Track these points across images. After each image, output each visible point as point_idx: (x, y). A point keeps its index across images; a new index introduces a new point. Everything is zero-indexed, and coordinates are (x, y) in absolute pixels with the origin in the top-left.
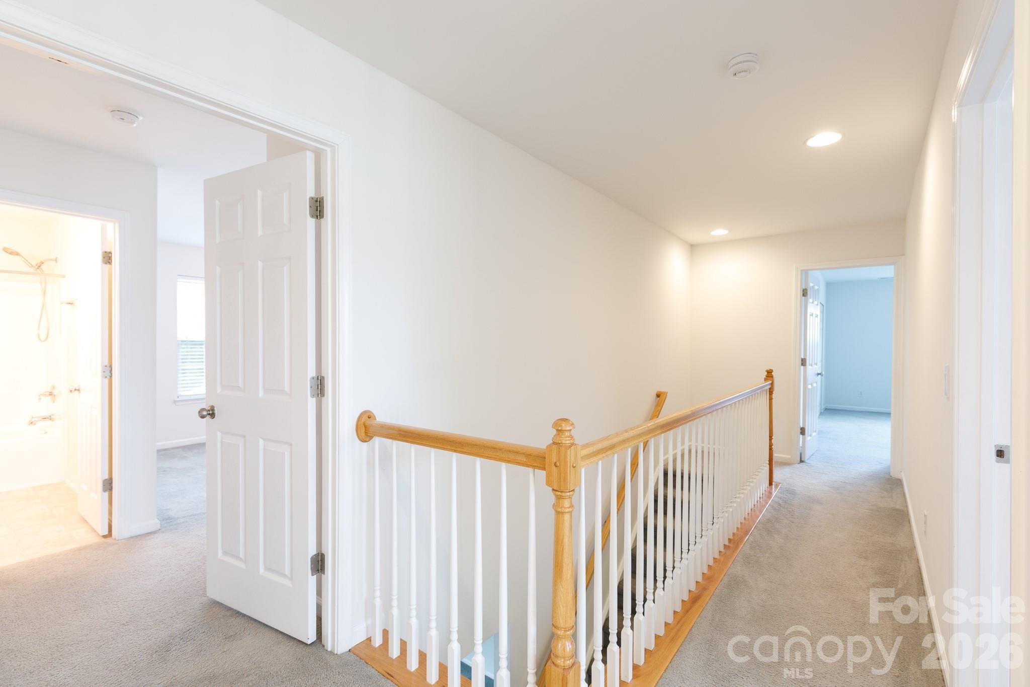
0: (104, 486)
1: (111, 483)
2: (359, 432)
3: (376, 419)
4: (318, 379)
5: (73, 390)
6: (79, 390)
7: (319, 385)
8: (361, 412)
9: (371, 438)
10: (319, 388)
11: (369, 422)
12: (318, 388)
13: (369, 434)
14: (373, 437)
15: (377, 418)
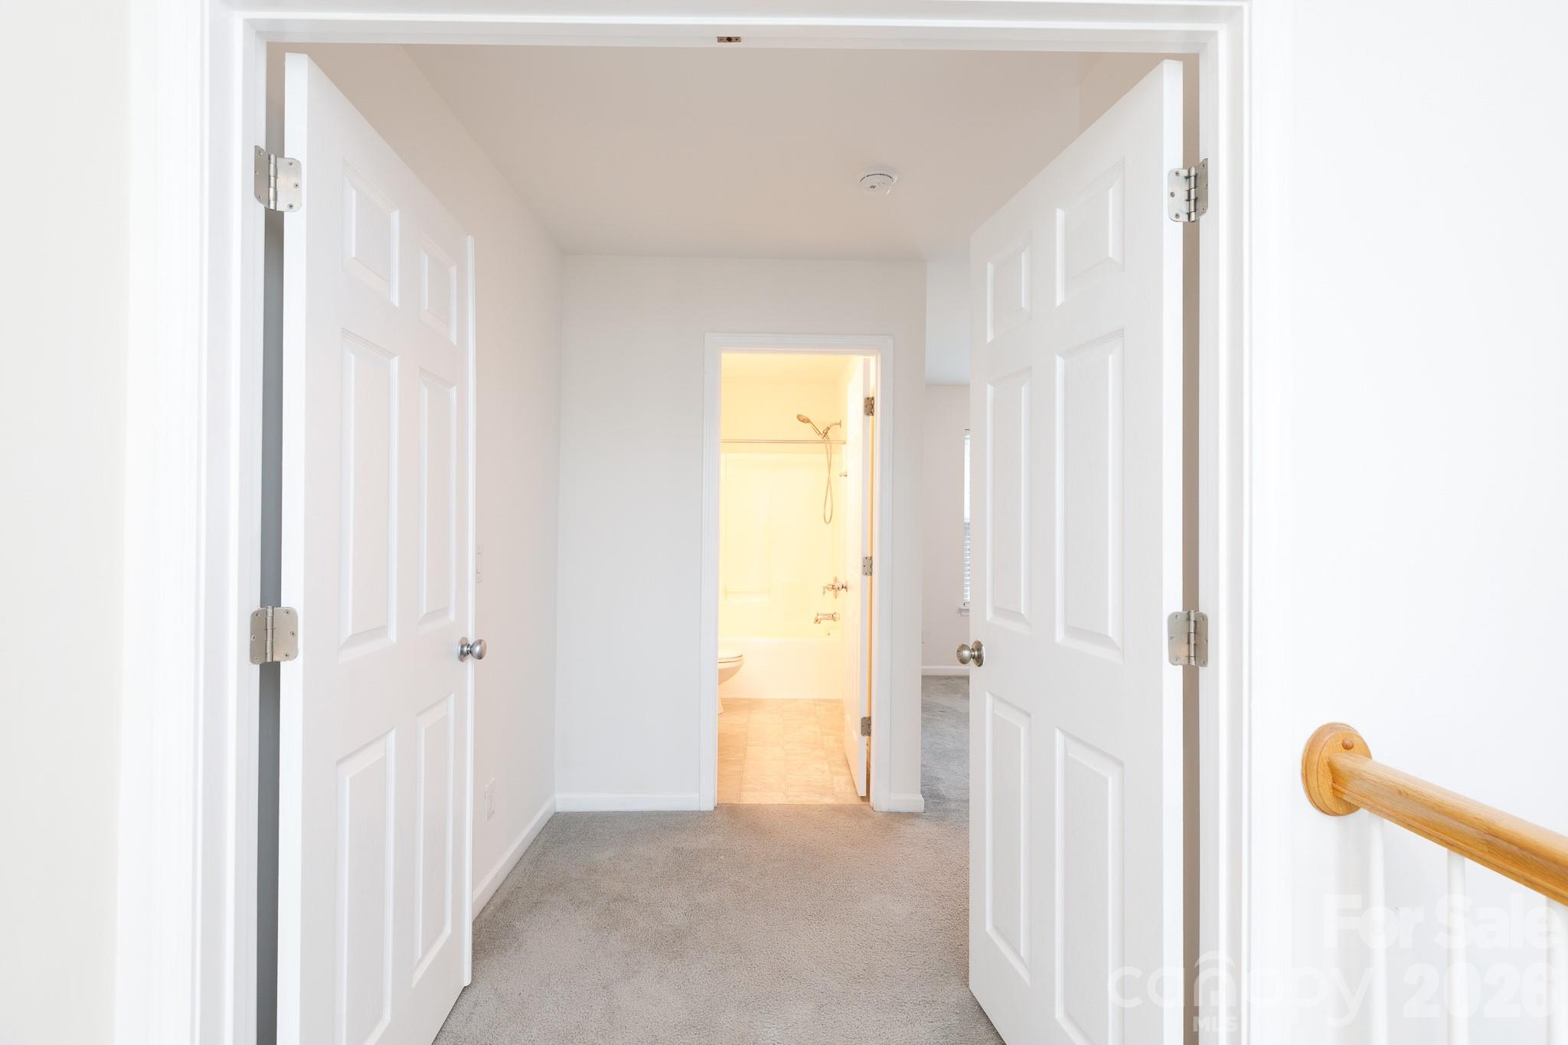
0: (862, 726)
1: (870, 725)
2: (1313, 783)
3: (1368, 755)
4: (1189, 619)
5: (841, 588)
6: (846, 588)
7: (1192, 636)
8: (1321, 725)
9: (1351, 808)
10: (1192, 642)
11: (1344, 761)
12: (1189, 643)
13: (1345, 798)
14: (1358, 808)
15: (1373, 756)
